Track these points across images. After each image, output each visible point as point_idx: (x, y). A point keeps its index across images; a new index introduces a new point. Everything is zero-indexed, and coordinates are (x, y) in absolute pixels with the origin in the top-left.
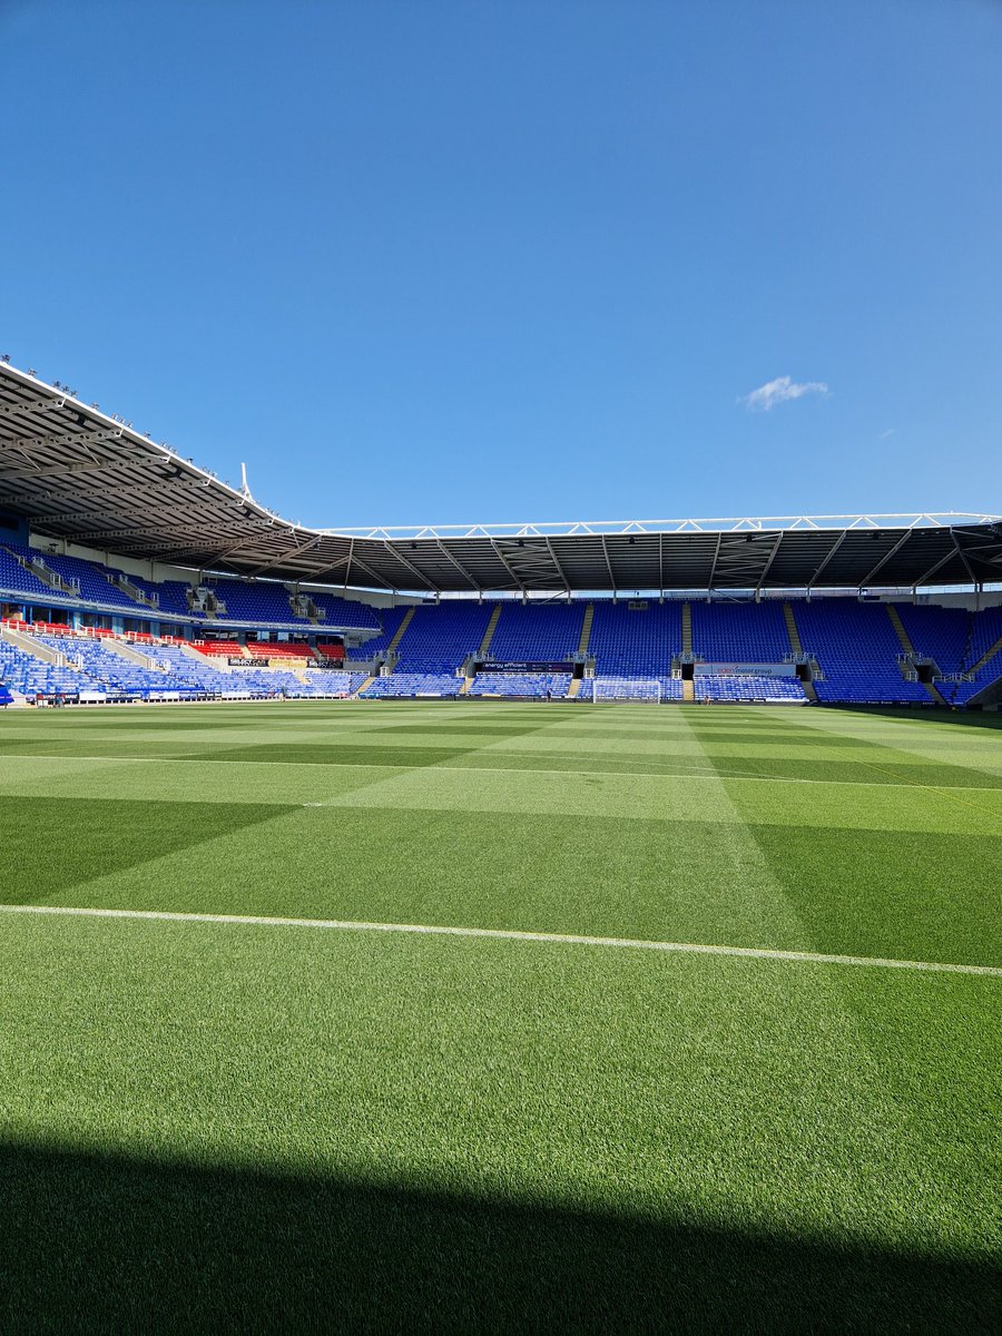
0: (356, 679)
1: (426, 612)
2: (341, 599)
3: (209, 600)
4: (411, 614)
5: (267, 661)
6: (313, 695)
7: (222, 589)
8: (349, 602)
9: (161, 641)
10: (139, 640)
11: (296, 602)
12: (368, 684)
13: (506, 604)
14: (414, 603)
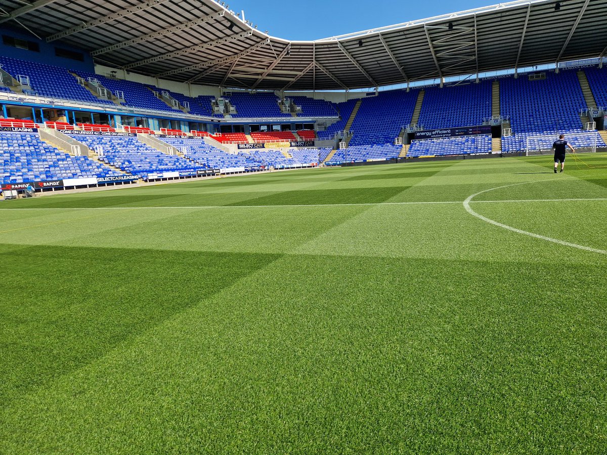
0: (323, 152)
1: (369, 102)
2: (312, 99)
3: (226, 106)
4: (358, 104)
5: (263, 144)
6: (293, 166)
7: (234, 99)
8: (317, 100)
9: (189, 134)
10: (170, 134)
11: (282, 103)
12: (331, 156)
13: (427, 89)
14: (360, 97)
